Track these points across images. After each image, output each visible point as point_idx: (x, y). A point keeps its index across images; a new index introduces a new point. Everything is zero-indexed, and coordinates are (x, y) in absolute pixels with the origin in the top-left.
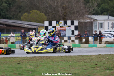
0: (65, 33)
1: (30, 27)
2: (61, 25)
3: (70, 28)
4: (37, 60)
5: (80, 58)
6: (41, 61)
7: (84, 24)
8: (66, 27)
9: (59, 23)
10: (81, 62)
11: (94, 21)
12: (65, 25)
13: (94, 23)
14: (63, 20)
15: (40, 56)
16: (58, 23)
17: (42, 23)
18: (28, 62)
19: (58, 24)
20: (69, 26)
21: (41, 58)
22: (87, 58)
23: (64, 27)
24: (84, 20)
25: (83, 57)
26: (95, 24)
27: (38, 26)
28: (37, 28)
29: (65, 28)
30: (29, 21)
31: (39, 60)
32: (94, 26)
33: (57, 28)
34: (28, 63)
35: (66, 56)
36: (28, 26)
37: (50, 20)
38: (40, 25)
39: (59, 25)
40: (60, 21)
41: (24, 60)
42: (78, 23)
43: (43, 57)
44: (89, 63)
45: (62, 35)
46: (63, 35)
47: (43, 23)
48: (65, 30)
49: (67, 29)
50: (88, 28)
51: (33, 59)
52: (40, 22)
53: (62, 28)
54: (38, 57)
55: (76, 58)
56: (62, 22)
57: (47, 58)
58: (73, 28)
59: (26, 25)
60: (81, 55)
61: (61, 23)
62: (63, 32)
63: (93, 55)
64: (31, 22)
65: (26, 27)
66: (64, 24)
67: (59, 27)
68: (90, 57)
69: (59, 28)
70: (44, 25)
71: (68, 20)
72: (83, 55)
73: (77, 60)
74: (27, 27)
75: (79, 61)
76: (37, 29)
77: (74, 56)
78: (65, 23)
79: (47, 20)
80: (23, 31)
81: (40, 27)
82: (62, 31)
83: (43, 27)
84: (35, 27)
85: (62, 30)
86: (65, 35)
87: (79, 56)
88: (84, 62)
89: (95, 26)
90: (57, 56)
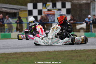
0: (54, 18)
1: (8, 10)
2: (48, 8)
3: (60, 12)
4: (17, 58)
5: (73, 54)
6: (23, 60)
7: (78, 6)
8: (56, 11)
9: (47, 5)
10: (75, 59)
11: (91, 2)
12: (55, 8)
13: (91, 4)
14: (51, 2)
15: (22, 53)
16: (44, 5)
17: (24, 6)
18: (6, 60)
19: (45, 7)
20: (60, 10)
21: (24, 55)
22: (82, 54)
23: (53, 10)
24: (78, 1)
25: (77, 52)
26: (92, 6)
27: (19, 10)
28: (19, 12)
29: (54, 12)
30: (7, 4)
31: (20, 57)
32: (91, 8)
33: (44, 12)
34: (6, 62)
35: (55, 51)
36: (6, 9)
37: (34, 2)
38: (22, 9)
39: (47, 8)
40: (48, 3)
41: (1, 58)
42: (71, 5)
43: (26, 53)
44: (85, 61)
45: (50, 20)
46: (52, 21)
47: (26, 5)
48: (54, 14)
49: (57, 13)
50: (83, 11)
51: (13, 56)
52: (21, 4)
53: (50, 12)
54: (19, 53)
55: (68, 55)
56: (50, 4)
57: (31, 55)
58: (64, 11)
59: (3, 9)
60: (75, 50)
61: (48, 6)
62: (51, 18)
63: (90, 50)
64: (10, 4)
65: (3, 11)
66: (53, 7)
67: (46, 10)
68: (86, 52)
69: (46, 12)
70: (27, 9)
71: (58, 2)
72: (77, 50)
73: (69, 57)
74: (5, 11)
75: (71, 59)
76: (17, 14)
77: (65, 51)
78: (54, 5)
79: (31, 2)
80: (1, 16)
81: (21, 11)
82: (50, 16)
83: (26, 11)
84: (16, 11)
85: (50, 14)
86: (54, 21)
87: (72, 51)
88: (79, 61)
89: (93, 9)
90: (44, 51)
